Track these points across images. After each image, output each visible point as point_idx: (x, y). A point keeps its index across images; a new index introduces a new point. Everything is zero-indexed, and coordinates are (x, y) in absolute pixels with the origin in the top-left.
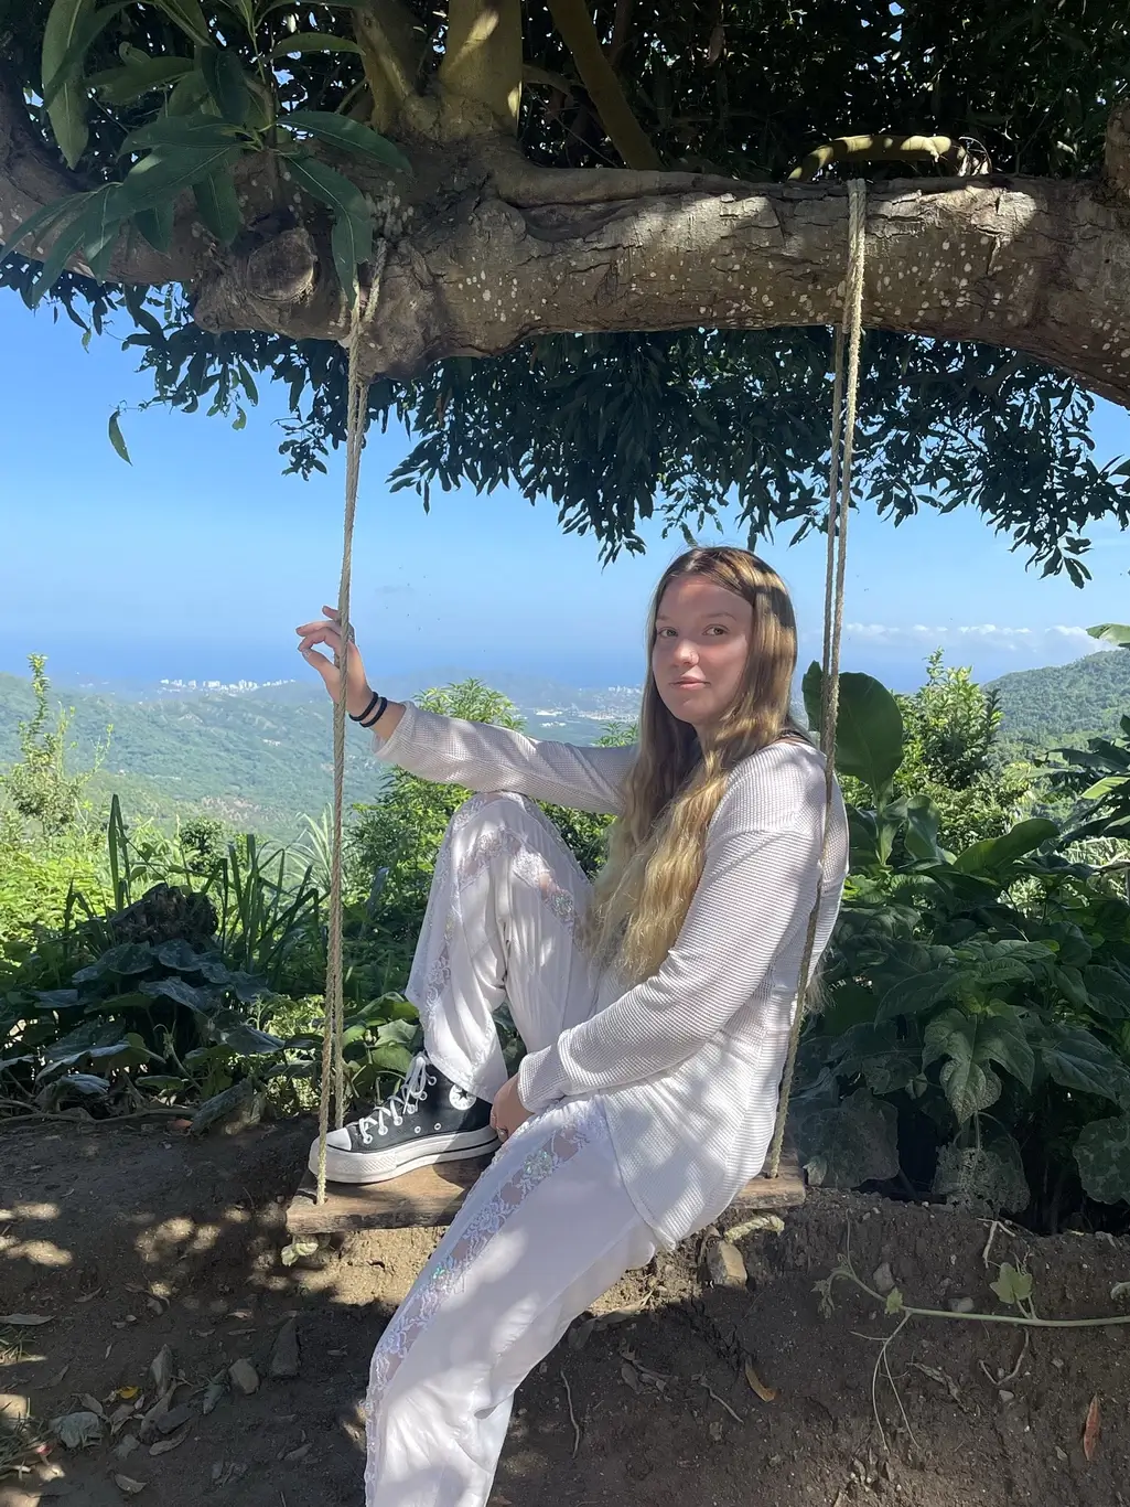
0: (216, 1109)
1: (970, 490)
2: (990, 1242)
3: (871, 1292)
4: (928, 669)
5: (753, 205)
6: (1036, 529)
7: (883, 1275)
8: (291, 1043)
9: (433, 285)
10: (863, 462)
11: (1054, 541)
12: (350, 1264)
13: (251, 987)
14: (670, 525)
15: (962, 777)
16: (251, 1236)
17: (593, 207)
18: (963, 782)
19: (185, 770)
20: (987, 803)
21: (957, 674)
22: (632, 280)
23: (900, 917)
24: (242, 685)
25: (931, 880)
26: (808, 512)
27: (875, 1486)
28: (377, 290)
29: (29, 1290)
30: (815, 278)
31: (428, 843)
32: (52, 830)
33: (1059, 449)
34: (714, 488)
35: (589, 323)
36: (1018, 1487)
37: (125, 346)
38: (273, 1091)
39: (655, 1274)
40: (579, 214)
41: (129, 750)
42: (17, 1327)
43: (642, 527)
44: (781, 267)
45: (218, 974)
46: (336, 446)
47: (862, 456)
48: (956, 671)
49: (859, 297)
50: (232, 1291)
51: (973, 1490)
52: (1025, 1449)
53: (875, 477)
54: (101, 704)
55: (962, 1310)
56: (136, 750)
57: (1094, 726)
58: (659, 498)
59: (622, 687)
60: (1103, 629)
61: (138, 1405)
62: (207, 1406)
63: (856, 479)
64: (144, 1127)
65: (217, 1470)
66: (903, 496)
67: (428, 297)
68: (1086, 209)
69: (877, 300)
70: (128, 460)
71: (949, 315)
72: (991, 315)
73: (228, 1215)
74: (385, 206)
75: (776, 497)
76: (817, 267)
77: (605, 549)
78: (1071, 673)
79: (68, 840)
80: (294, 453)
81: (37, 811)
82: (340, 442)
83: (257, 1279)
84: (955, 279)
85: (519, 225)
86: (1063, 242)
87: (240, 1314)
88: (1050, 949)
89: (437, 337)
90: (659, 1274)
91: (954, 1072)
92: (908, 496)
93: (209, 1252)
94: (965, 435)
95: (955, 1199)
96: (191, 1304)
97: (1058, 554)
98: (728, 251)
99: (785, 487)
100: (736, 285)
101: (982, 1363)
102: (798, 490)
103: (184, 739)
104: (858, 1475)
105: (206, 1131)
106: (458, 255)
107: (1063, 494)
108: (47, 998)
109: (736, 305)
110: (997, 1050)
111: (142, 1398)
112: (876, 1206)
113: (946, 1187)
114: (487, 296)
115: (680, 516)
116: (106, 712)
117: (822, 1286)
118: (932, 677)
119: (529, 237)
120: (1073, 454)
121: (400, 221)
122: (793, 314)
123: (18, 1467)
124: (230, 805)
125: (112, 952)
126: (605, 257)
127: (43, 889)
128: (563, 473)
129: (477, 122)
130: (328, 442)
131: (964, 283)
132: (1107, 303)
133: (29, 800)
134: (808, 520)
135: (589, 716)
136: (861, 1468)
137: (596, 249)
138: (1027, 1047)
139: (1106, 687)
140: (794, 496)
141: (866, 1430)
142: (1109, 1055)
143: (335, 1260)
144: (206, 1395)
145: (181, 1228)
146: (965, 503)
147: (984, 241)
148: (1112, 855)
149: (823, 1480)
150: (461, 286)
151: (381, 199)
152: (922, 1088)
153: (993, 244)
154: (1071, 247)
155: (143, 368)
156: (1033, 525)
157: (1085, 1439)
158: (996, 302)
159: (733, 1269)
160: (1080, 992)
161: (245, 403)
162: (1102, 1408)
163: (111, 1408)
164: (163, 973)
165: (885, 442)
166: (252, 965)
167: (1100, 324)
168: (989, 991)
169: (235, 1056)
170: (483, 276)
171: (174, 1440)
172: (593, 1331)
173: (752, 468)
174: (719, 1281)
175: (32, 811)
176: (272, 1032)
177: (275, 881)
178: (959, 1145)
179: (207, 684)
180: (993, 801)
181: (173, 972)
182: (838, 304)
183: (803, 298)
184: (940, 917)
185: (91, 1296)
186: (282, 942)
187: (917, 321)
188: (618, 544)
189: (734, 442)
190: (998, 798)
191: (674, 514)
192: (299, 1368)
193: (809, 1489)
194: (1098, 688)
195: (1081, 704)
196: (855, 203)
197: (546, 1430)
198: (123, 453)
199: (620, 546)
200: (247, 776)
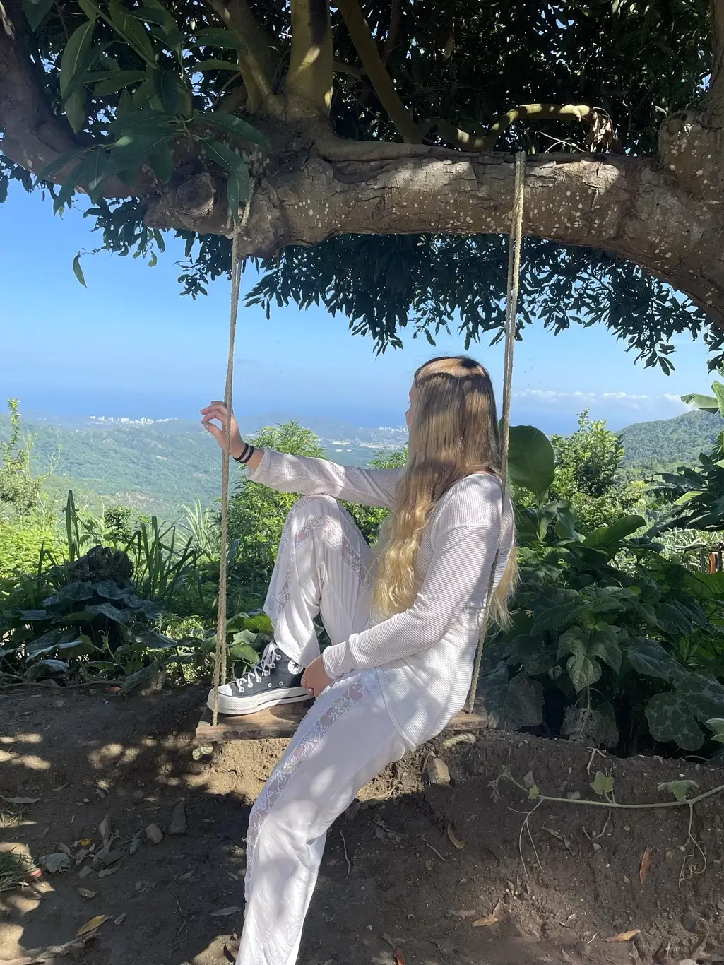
0: (136, 680)
1: (602, 314)
2: (591, 760)
3: (521, 787)
4: (579, 421)
5: (462, 167)
6: (642, 339)
7: (529, 778)
8: (181, 643)
9: (280, 206)
10: (536, 295)
11: (652, 346)
12: (216, 771)
13: (154, 610)
14: (419, 330)
15: (598, 489)
16: (158, 755)
17: (372, 163)
18: (599, 493)
19: (105, 474)
20: (614, 506)
21: (597, 425)
22: (393, 207)
23: (548, 572)
24: (143, 421)
25: (568, 551)
26: (502, 325)
27: (520, 896)
28: (249, 208)
29: (25, 783)
30: (496, 208)
31: (264, 524)
32: (22, 511)
33: (656, 291)
34: (445, 309)
35: (368, 229)
36: (602, 898)
37: (85, 215)
38: (168, 672)
39: (396, 778)
40: (364, 167)
41: (70, 461)
42: (19, 804)
43: (401, 332)
44: (476, 202)
45: (135, 602)
46: (213, 279)
47: (536, 292)
48: (596, 423)
49: (520, 221)
50: (145, 786)
51: (575, 899)
52: (606, 877)
53: (543, 305)
54: (51, 431)
55: (574, 798)
56: (74, 461)
57: (687, 459)
58: (411, 314)
59: (388, 427)
60: (690, 397)
61: (91, 849)
62: (132, 850)
63: (532, 305)
64: (91, 691)
65: (138, 885)
66: (561, 317)
67: (277, 213)
68: (647, 175)
69: (530, 222)
70: (84, 284)
71: (570, 231)
72: (593, 232)
73: (143, 742)
74: (253, 157)
75: (483, 316)
76: (497, 203)
77: (378, 344)
78: (673, 424)
79: (32, 518)
80: (187, 283)
81: (12, 499)
82: (216, 276)
83: (161, 779)
84: (574, 212)
85: (330, 173)
86: (634, 193)
87: (151, 799)
88: (635, 592)
89: (282, 235)
90: (399, 778)
91: (575, 662)
92: (563, 317)
93: (132, 763)
94: (600, 280)
95: (574, 738)
96: (122, 793)
97: (654, 354)
98: (447, 192)
99: (489, 310)
100: (451, 211)
101: (584, 828)
102: (497, 311)
103: (105, 454)
104: (510, 890)
105: (129, 694)
106: (296, 190)
107: (659, 317)
108: (27, 615)
109: (452, 222)
110: (601, 650)
111: (94, 845)
112: (527, 739)
113: (570, 730)
114: (311, 213)
115: (425, 325)
116: (55, 436)
117: (493, 784)
118: (582, 427)
119: (336, 181)
120: (665, 293)
121: (261, 167)
122: (484, 227)
123: (21, 883)
124: (134, 499)
125: (68, 587)
126: (379, 193)
127: (20, 548)
128: (352, 297)
129: (306, 111)
130: (208, 277)
131: (578, 214)
132: (657, 227)
133: (7, 492)
134: (502, 330)
135: (366, 446)
136: (512, 886)
137: (373, 188)
138: (618, 649)
139: (695, 433)
140: (494, 315)
141: (516, 866)
142: (666, 655)
143: (207, 767)
144: (132, 844)
145: (115, 749)
146: (600, 321)
147: (590, 192)
148: (693, 540)
149: (490, 893)
150: (296, 207)
151: (252, 153)
152: (558, 673)
153: (594, 193)
154: (638, 196)
155: (96, 229)
156: (640, 336)
157: (641, 872)
158: (596, 226)
159: (442, 774)
160: (653, 619)
161: (157, 250)
162: (651, 854)
163: (75, 851)
164: (100, 600)
165: (550, 283)
166: (154, 597)
167: (654, 239)
168: (599, 616)
169: (146, 650)
170: (309, 202)
171: (112, 869)
172: (360, 810)
173: (469, 297)
174: (434, 781)
175: (9, 499)
176: (169, 636)
177: (169, 545)
178: (578, 707)
179: (120, 420)
180: (618, 504)
181: (105, 600)
182: (509, 223)
183: (489, 219)
184: (573, 573)
185: (62, 787)
186: (173, 584)
187: (553, 234)
188: (386, 341)
189: (458, 281)
190: (622, 503)
191: (421, 324)
192: (186, 829)
193: (482, 897)
194: (690, 434)
195: (679, 444)
196: (519, 167)
197: (331, 864)
198: (82, 280)
199: (387, 343)
200: (146, 480)
